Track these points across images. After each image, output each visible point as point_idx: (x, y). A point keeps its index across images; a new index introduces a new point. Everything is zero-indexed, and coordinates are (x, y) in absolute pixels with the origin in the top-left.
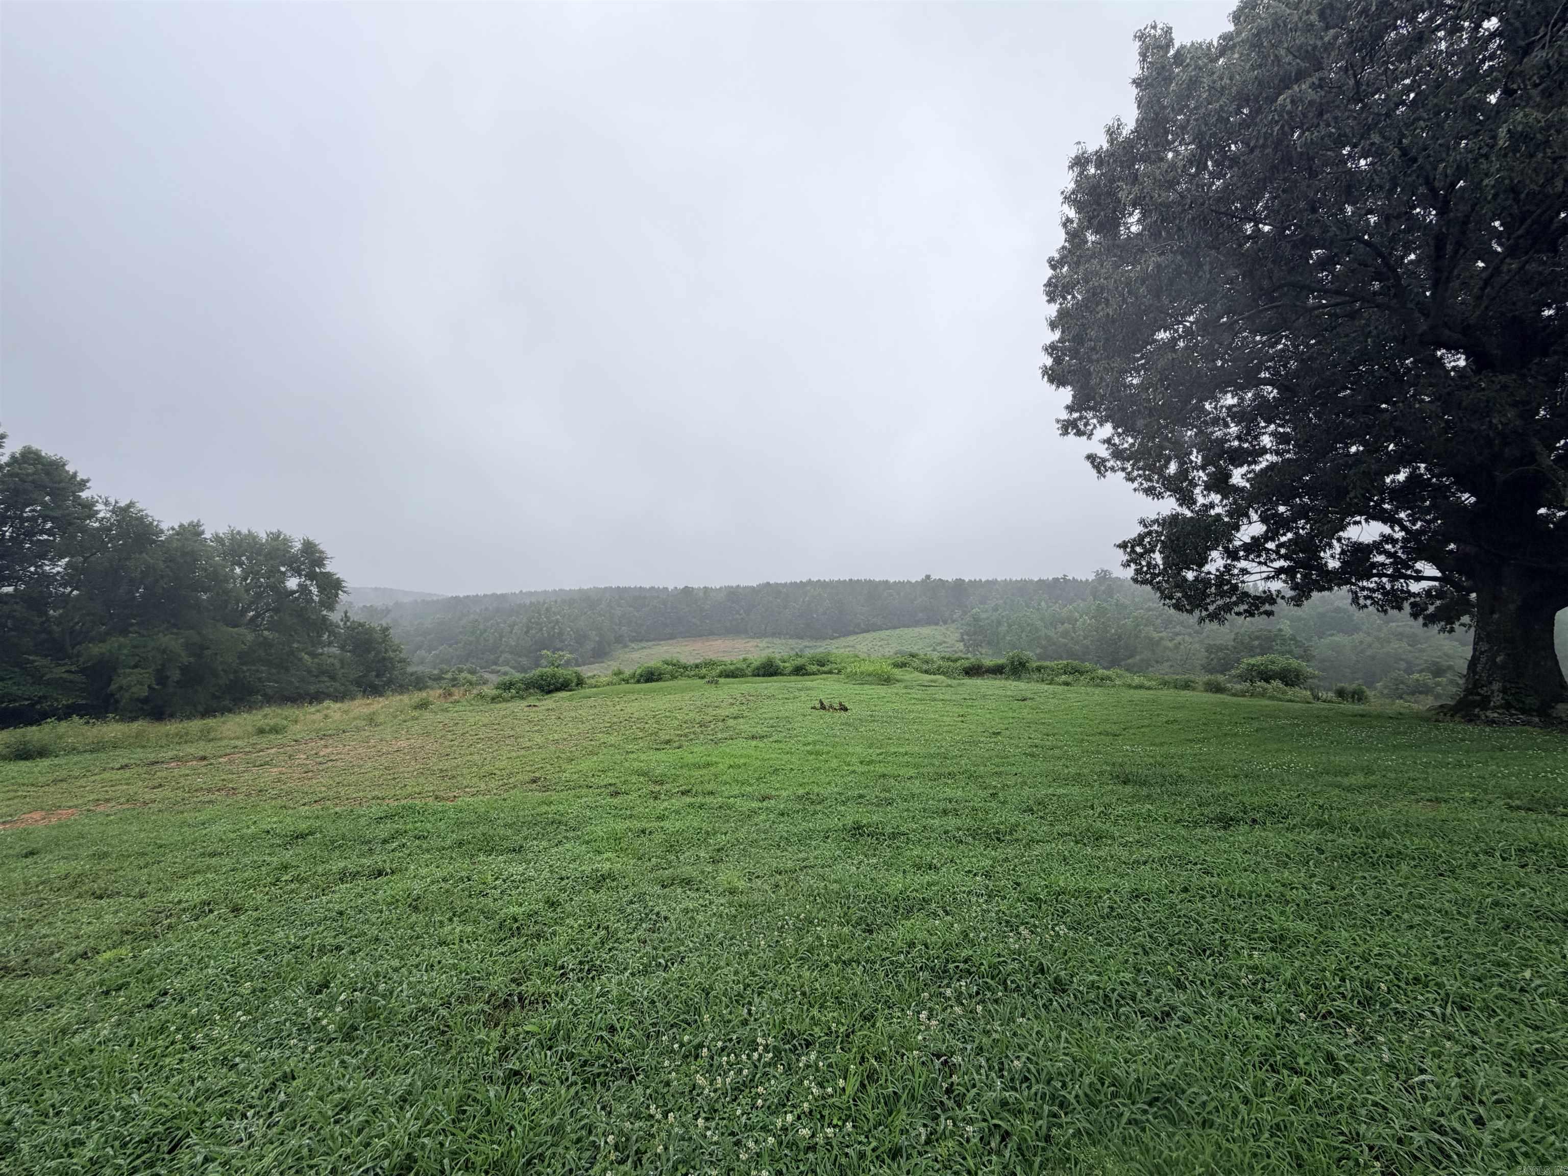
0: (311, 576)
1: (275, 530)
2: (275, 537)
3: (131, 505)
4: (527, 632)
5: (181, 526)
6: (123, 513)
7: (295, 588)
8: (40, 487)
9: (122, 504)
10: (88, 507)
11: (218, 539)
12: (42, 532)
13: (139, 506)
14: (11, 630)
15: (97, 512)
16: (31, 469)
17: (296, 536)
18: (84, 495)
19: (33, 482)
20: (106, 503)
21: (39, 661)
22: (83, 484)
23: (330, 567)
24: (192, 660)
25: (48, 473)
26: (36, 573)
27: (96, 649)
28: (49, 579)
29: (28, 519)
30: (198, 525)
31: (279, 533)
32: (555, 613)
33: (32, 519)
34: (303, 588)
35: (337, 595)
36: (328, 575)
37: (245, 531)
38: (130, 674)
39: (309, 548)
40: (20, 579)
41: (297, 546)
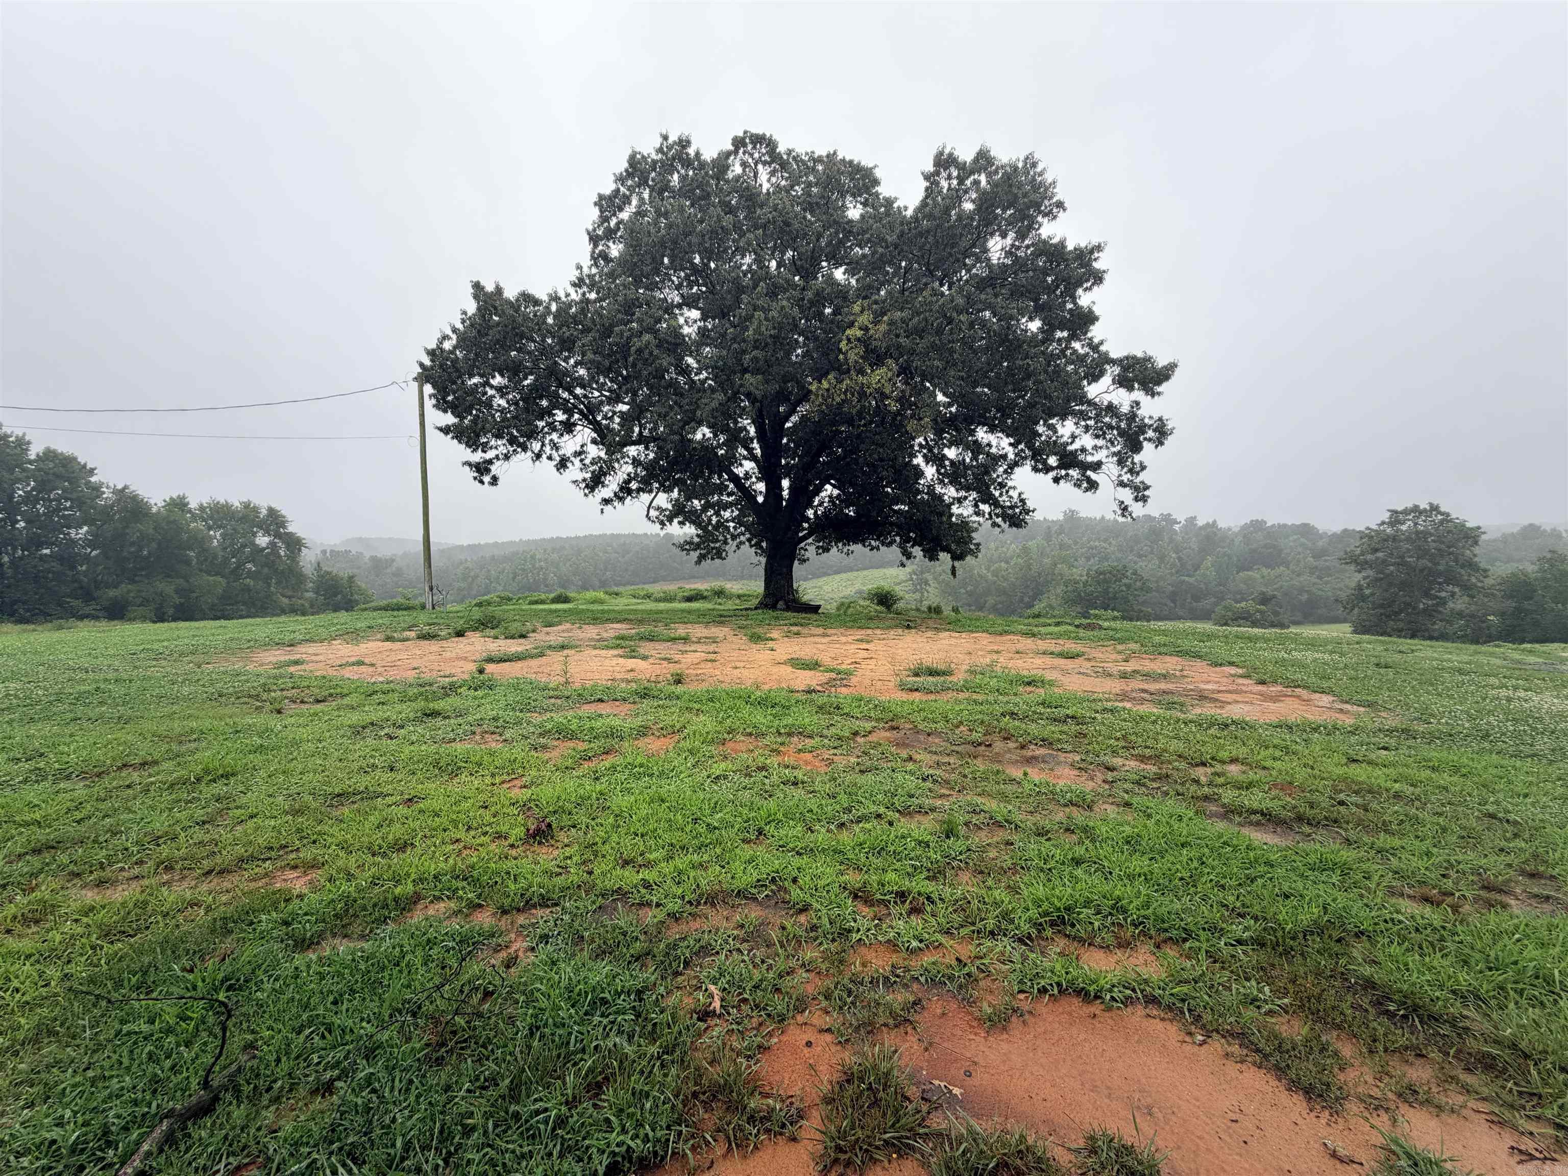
0: (278, 535)
1: (245, 500)
2: (247, 505)
3: (126, 487)
4: (514, 578)
5: (171, 498)
6: (121, 493)
7: (264, 545)
8: (58, 476)
9: (119, 487)
10: (96, 489)
11: (202, 508)
12: (66, 509)
13: (132, 488)
14: (51, 581)
15: (104, 493)
16: (51, 465)
17: (263, 502)
18: (93, 479)
19: (54, 474)
20: (108, 487)
21: (75, 603)
22: (92, 472)
23: (291, 529)
24: (182, 600)
25: (64, 466)
26: (64, 539)
27: (112, 593)
28: (73, 542)
29: (54, 500)
30: (184, 498)
31: (250, 503)
32: (540, 560)
33: (58, 500)
34: (272, 545)
35: (300, 550)
36: (290, 535)
37: (222, 501)
38: (135, 611)
39: (272, 512)
40: (53, 544)
41: (264, 512)
